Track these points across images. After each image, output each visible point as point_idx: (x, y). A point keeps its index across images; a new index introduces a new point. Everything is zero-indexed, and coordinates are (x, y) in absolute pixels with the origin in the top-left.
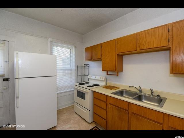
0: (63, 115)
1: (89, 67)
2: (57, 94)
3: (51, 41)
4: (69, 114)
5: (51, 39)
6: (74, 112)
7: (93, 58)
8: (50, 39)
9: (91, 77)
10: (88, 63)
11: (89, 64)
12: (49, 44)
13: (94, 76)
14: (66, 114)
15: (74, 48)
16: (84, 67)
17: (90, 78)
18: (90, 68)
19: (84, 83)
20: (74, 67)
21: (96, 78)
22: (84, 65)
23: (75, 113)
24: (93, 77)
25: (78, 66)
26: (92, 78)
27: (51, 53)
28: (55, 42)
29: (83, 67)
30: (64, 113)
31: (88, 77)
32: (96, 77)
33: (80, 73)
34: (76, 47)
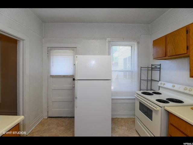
0: (120, 127)
1: (160, 68)
2: (112, 99)
3: (109, 41)
4: (128, 130)
5: (110, 38)
6: (134, 129)
7: (169, 54)
8: (108, 39)
9: (164, 84)
10: (158, 62)
11: (160, 65)
12: (107, 44)
13: (172, 84)
14: (124, 128)
15: (136, 44)
16: (152, 68)
17: (162, 85)
18: (161, 70)
19: (151, 92)
20: (136, 69)
21: (175, 88)
22: (152, 65)
23: (136, 131)
24: (169, 85)
25: (141, 67)
26: (165, 86)
27: (109, 54)
28: (113, 41)
29: (150, 69)
30: (122, 126)
31: (159, 85)
32: (174, 86)
33: (144, 77)
34: (138, 43)
